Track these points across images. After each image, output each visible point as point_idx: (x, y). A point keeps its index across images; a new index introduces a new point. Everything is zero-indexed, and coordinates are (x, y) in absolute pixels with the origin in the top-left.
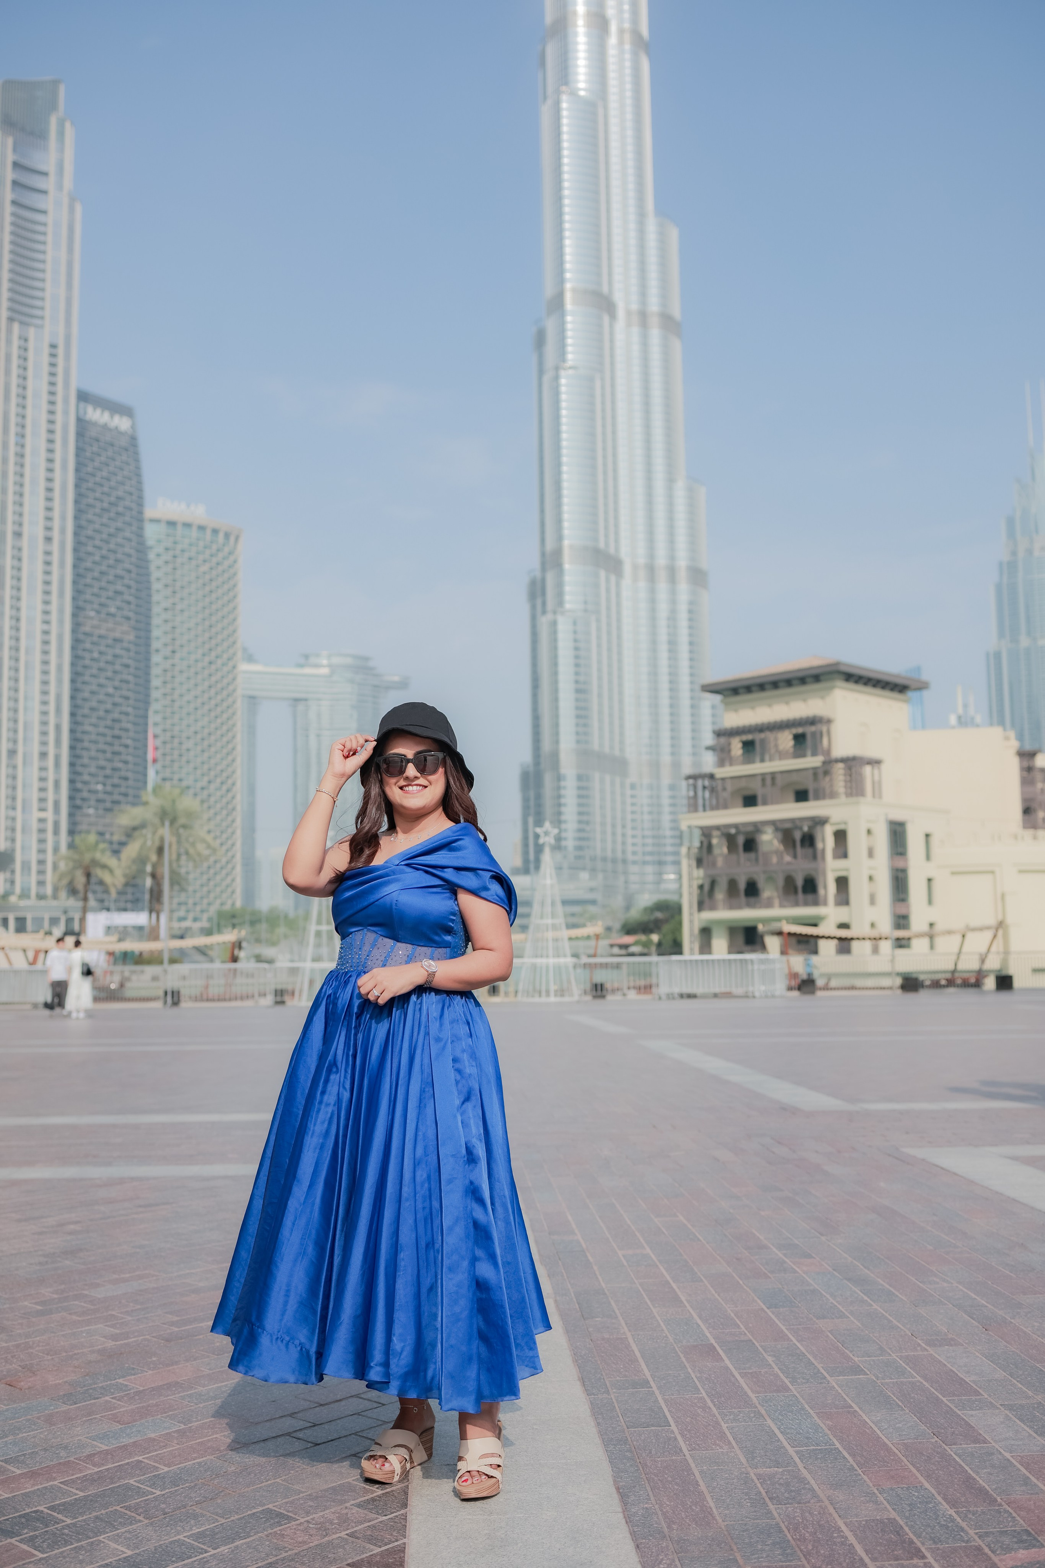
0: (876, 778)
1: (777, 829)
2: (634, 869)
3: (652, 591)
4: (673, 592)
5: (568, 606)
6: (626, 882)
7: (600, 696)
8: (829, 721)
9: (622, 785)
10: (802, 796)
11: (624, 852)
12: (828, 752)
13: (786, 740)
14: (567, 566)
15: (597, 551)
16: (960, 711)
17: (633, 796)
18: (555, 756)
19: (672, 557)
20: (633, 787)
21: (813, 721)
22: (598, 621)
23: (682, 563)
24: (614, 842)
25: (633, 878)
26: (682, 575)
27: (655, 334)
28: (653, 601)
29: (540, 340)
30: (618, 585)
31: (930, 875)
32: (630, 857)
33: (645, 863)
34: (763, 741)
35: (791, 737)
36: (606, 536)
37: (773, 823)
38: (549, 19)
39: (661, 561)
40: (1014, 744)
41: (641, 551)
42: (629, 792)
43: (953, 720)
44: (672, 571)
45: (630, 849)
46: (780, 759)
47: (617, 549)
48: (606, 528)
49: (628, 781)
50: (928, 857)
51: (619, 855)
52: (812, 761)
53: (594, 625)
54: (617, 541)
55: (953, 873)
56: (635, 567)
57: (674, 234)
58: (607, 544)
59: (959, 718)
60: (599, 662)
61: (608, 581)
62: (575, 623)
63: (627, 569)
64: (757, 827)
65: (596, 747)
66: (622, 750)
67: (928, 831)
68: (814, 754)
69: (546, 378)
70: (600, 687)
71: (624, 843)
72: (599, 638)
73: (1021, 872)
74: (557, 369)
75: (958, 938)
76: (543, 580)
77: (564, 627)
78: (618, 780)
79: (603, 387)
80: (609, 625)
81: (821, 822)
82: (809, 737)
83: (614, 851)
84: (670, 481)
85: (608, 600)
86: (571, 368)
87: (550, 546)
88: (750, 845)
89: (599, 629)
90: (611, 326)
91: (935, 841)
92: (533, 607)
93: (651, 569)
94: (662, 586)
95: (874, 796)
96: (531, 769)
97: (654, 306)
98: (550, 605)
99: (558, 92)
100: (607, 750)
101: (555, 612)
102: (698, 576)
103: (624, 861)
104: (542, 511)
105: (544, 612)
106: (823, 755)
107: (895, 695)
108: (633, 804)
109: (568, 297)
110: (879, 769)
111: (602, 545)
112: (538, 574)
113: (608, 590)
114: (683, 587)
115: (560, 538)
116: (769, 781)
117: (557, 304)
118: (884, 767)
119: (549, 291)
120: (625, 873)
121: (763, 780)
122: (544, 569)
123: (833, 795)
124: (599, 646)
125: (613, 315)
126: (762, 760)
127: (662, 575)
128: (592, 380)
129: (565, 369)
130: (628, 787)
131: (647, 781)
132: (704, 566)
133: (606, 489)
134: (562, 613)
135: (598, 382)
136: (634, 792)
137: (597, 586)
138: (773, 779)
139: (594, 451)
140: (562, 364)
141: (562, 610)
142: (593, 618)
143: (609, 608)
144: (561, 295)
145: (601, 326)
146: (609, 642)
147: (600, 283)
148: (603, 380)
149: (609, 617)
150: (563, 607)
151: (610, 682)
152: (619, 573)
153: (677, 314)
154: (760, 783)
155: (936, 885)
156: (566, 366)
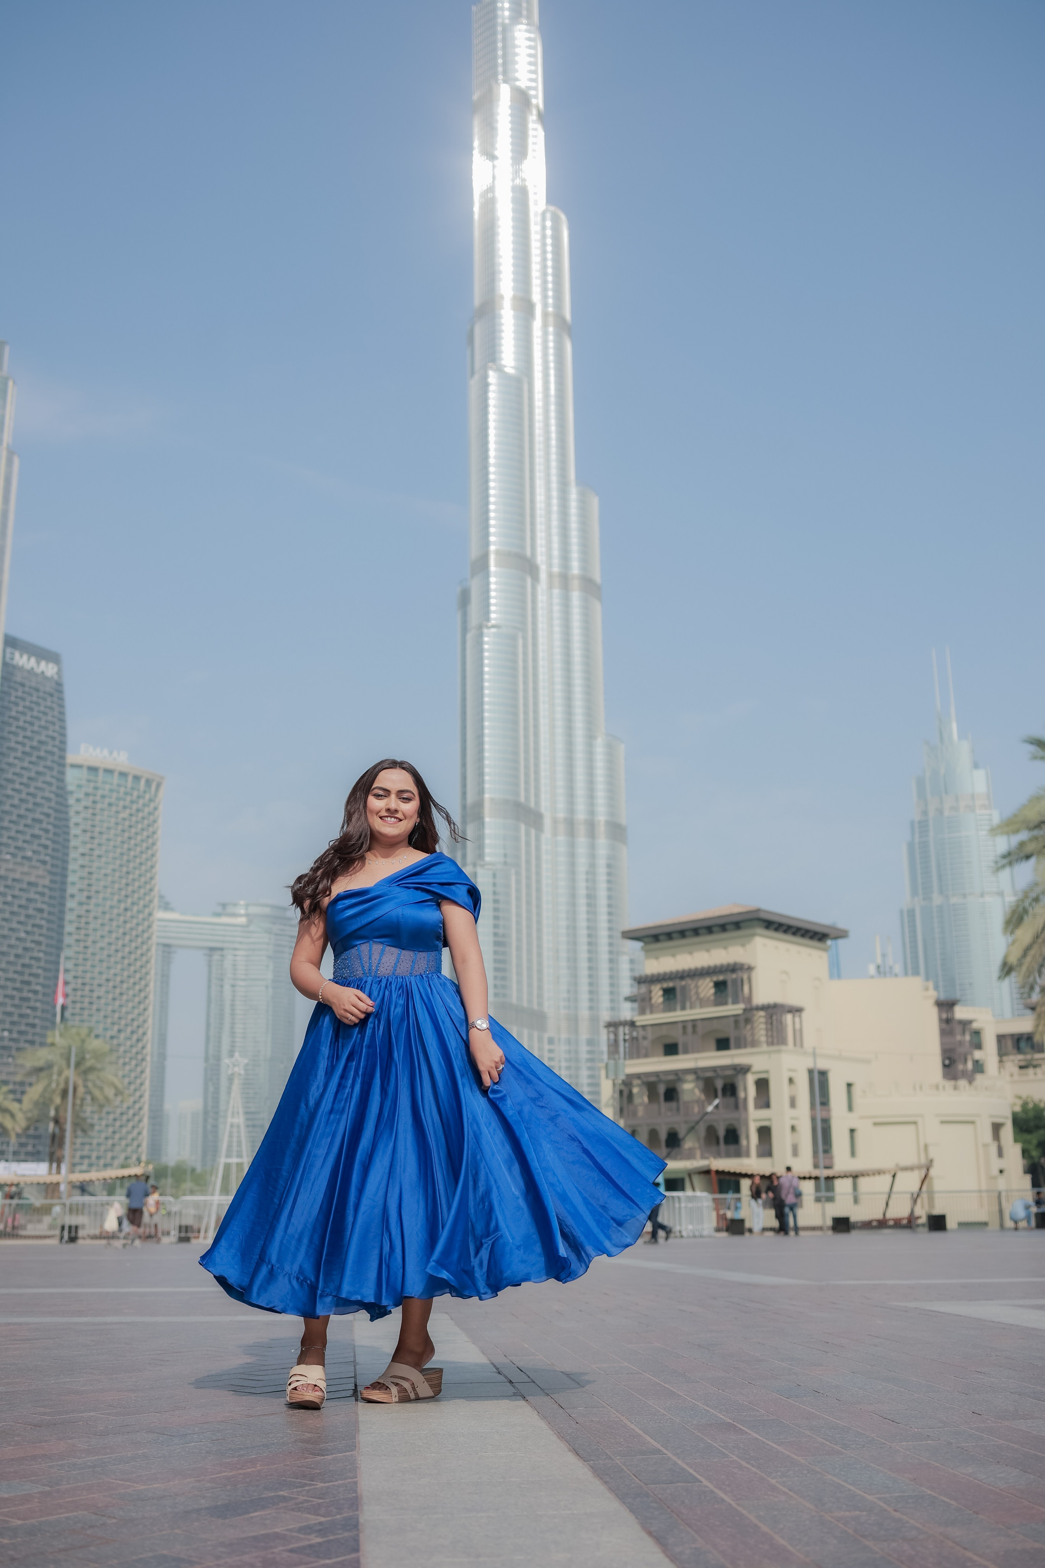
0: (797, 1026)
1: (698, 1078)
3: (572, 845)
4: (592, 846)
5: (487, 859)
7: (519, 948)
8: (750, 969)
9: (540, 1040)
10: (723, 1044)
12: (750, 999)
13: (706, 987)
14: (487, 819)
15: (517, 805)
16: (879, 960)
17: (550, 1051)
19: (592, 812)
20: (551, 1041)
21: (734, 968)
22: (518, 874)
23: (601, 818)
26: (601, 829)
27: (576, 597)
28: (572, 855)
29: (464, 599)
30: (538, 839)
31: (853, 1126)
34: (684, 988)
35: (712, 984)
36: (527, 790)
37: (694, 1071)
38: (477, 301)
39: (581, 815)
40: (933, 994)
41: (561, 805)
42: (546, 1047)
43: (872, 969)
44: (591, 826)
46: (701, 1007)
47: (537, 803)
48: (527, 783)
49: (546, 1036)
50: (850, 1108)
52: (733, 1009)
53: (513, 879)
54: (537, 796)
55: (875, 1124)
56: (555, 821)
57: (595, 503)
58: (527, 798)
59: (878, 968)
60: (518, 915)
61: (528, 834)
62: (494, 876)
63: (547, 822)
64: (679, 1075)
65: (514, 1000)
66: (540, 1004)
67: (850, 1081)
68: (735, 1002)
69: (469, 636)
70: (519, 940)
72: (518, 890)
73: (943, 1122)
74: (480, 627)
75: (888, 1178)
77: (483, 880)
78: (535, 1034)
79: (525, 646)
80: (528, 878)
81: (744, 1070)
82: (729, 984)
84: (590, 737)
85: (528, 853)
86: (493, 626)
87: (470, 799)
88: (671, 1094)
89: (518, 882)
90: (534, 588)
91: (857, 1091)
93: (571, 824)
94: (582, 840)
95: (795, 1045)
97: (575, 568)
99: (485, 369)
100: (525, 1004)
101: (475, 865)
102: (617, 831)
104: (464, 765)
106: (744, 1002)
107: (814, 943)
109: (492, 558)
110: (800, 1016)
111: (522, 799)
113: (528, 844)
114: (602, 841)
115: (481, 792)
116: (690, 1029)
117: (482, 565)
118: (804, 1015)
119: (474, 553)
121: (684, 1028)
122: (464, 822)
123: (754, 1044)
124: (518, 899)
125: (535, 578)
126: (683, 1008)
127: (581, 830)
128: (514, 638)
129: (488, 628)
130: (546, 1040)
131: (564, 1036)
132: (623, 821)
133: (526, 745)
134: (482, 866)
135: (520, 642)
136: (552, 1047)
137: (517, 839)
138: (694, 1027)
139: (515, 706)
140: (485, 623)
141: (482, 863)
142: (513, 871)
143: (528, 862)
144: (485, 557)
145: (523, 587)
146: (529, 895)
147: (523, 547)
148: (525, 638)
149: (528, 870)
150: (483, 860)
151: (529, 935)
152: (539, 827)
153: (597, 577)
154: (680, 1031)
155: (858, 1136)
156: (490, 624)
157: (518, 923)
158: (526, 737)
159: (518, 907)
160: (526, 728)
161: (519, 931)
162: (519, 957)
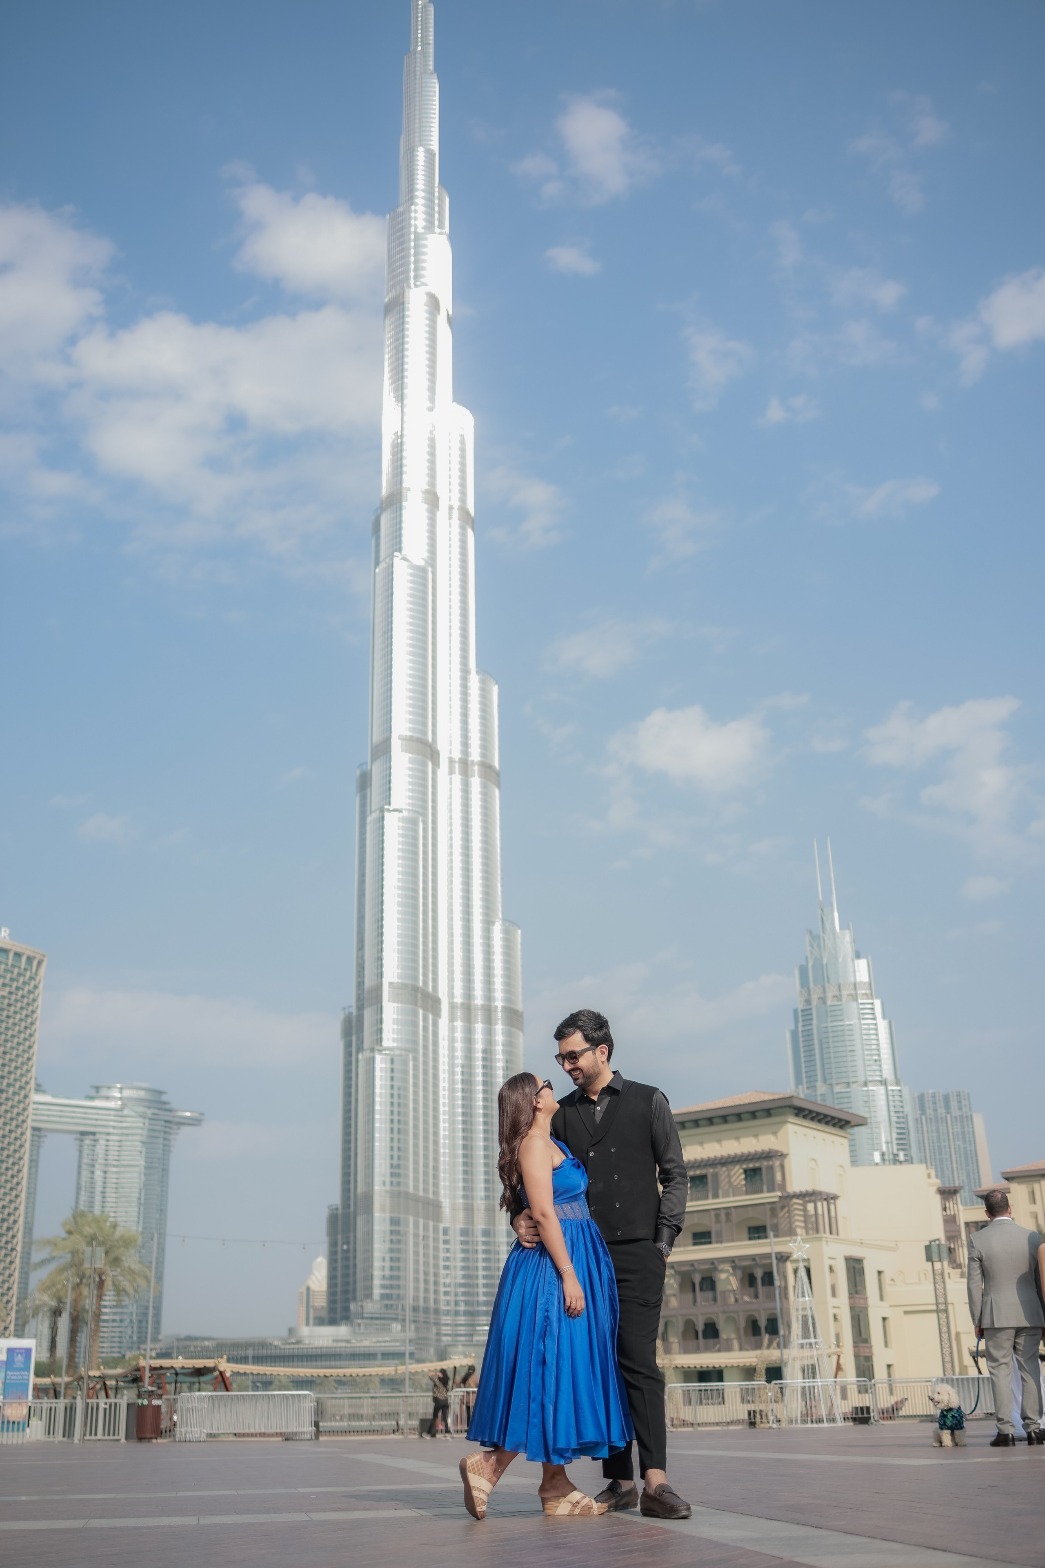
0: (833, 1214)
1: (734, 1268)
2: (446, 1319)
3: (469, 1032)
4: (489, 1033)
5: (385, 1043)
6: (438, 1334)
7: (416, 1136)
8: (783, 1156)
9: (435, 1230)
10: (757, 1232)
11: (436, 1301)
12: (783, 1187)
13: (737, 1174)
14: (385, 1004)
15: (415, 989)
16: (884, 1149)
17: (445, 1242)
18: (369, 1198)
19: (489, 998)
20: (446, 1231)
21: (768, 1155)
22: (415, 1059)
23: (499, 1003)
24: (426, 1290)
25: (445, 1330)
26: (498, 1015)
27: (476, 783)
28: (469, 1041)
29: (364, 782)
30: (435, 1024)
31: (886, 1315)
32: (443, 1307)
33: (457, 1313)
34: (716, 1176)
35: (741, 1171)
36: (425, 975)
37: (732, 1260)
38: (384, 492)
39: (479, 1000)
40: (936, 1182)
41: (458, 990)
42: (442, 1238)
43: (877, 1157)
44: (488, 1012)
45: (442, 1297)
46: (734, 1195)
47: (435, 988)
48: (425, 967)
49: (442, 1226)
50: (882, 1298)
51: (432, 1304)
52: (767, 1197)
53: (411, 1064)
54: (435, 980)
55: (906, 1312)
56: (452, 1006)
57: (495, 689)
58: (425, 983)
59: (883, 1154)
60: (416, 1101)
61: (425, 1019)
62: (392, 1061)
63: (445, 1007)
64: (713, 1263)
65: (411, 1190)
66: (436, 1193)
67: (881, 1268)
68: (771, 1189)
69: (371, 819)
70: (416, 1127)
71: (436, 1292)
72: (415, 1077)
74: (382, 811)
76: (360, 1018)
77: (381, 1064)
78: (431, 1223)
79: (425, 830)
80: (425, 1063)
81: (783, 1258)
82: (764, 1171)
83: (426, 1300)
84: (488, 923)
85: (425, 1038)
86: (395, 810)
87: (368, 983)
88: (709, 1283)
89: (416, 1068)
90: (434, 773)
91: (886, 1278)
92: (348, 1045)
93: (468, 1009)
94: (479, 1027)
95: (831, 1233)
96: (340, 1212)
97: (475, 755)
98: (367, 1044)
99: (391, 557)
100: (421, 1193)
101: (372, 1050)
102: (514, 1017)
103: (437, 1311)
104: (361, 947)
105: (360, 1049)
106: (780, 1190)
107: (836, 1131)
108: (448, 1250)
109: (395, 743)
110: (835, 1204)
111: (420, 984)
112: (354, 1011)
113: (425, 1029)
114: (499, 1027)
115: (380, 975)
116: (723, 1218)
117: (383, 750)
118: (838, 1202)
119: (377, 738)
120: (437, 1324)
121: (717, 1216)
122: (360, 1008)
123: (791, 1232)
124: (416, 1085)
125: (436, 764)
126: (716, 1196)
127: (479, 1015)
128: (415, 822)
129: (389, 810)
130: (441, 1232)
131: (460, 1225)
132: (520, 1007)
133: (425, 928)
134: (380, 1051)
135: (421, 825)
136: (447, 1238)
137: (415, 1024)
138: (728, 1215)
139: (416, 891)
140: (386, 807)
141: (380, 1048)
142: (411, 1056)
143: (425, 1047)
144: (387, 742)
145: (425, 772)
146: (425, 1081)
147: (425, 733)
148: (425, 823)
149: (425, 1055)
150: (381, 1045)
151: (426, 1122)
152: (437, 1014)
153: (496, 764)
154: (713, 1219)
155: (890, 1323)
156: (391, 808)
157: (415, 1110)
158: (425, 921)
159: (416, 1093)
160: (425, 913)
161: (416, 1118)
162: (416, 1145)
